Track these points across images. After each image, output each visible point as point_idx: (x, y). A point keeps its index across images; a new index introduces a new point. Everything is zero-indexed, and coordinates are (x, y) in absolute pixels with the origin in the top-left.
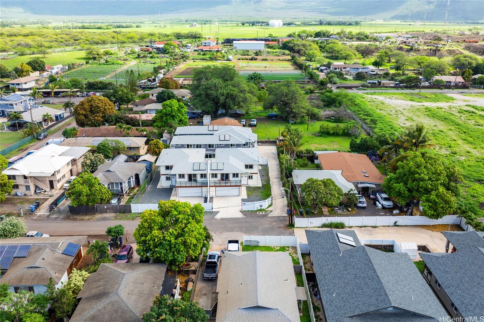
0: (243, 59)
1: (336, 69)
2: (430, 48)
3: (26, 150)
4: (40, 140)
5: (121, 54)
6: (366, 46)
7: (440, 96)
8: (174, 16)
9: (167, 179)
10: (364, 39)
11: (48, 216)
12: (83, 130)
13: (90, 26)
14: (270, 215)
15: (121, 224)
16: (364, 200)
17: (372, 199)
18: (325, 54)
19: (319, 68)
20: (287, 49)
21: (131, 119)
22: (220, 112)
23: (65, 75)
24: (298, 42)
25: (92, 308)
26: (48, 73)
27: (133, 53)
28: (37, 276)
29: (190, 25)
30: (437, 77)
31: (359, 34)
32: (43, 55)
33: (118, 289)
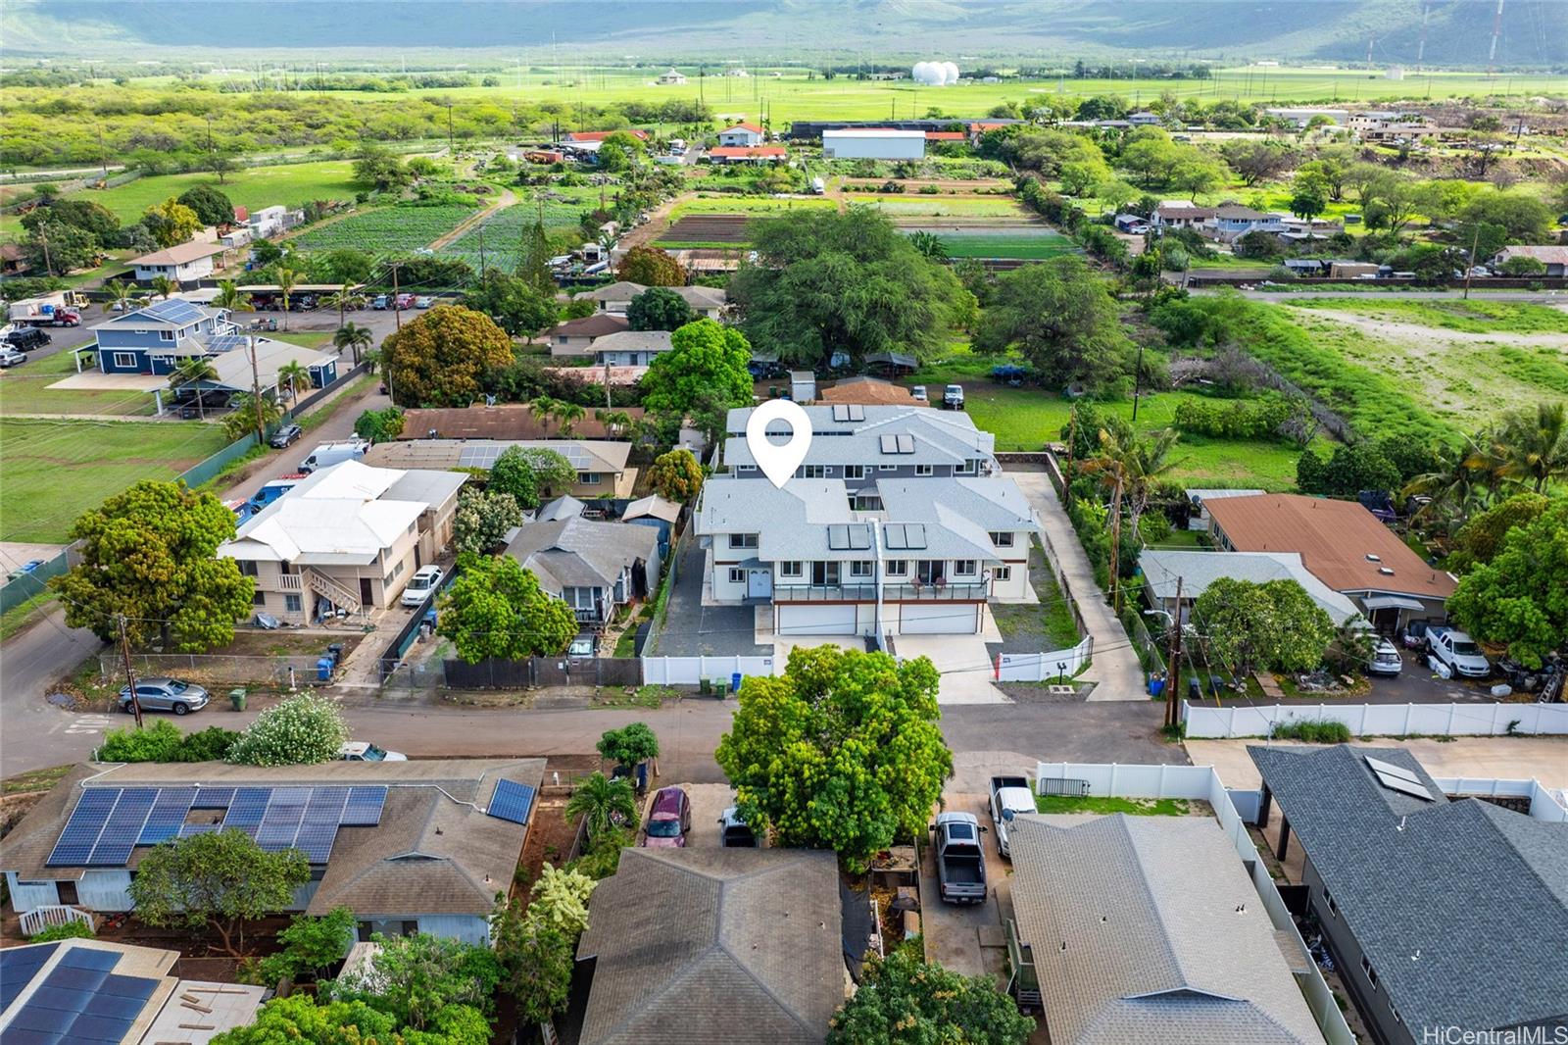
0: (857, 190)
1: (1170, 221)
2: (1463, 153)
3: (243, 480)
4: (279, 447)
5: (465, 171)
6: (1257, 148)
7: (1535, 311)
8: (598, 49)
9: (734, 578)
10: (1240, 125)
11: (379, 694)
12: (419, 417)
13: (338, 80)
14: (1093, 697)
15: (643, 722)
16: (1389, 648)
17: (1413, 648)
18: (1124, 174)
19: (1114, 218)
20: (998, 158)
21: (569, 383)
22: (835, 362)
23: (299, 238)
24: (1033, 135)
25: (647, 993)
26: (244, 231)
27: (503, 167)
28: (431, 888)
29: (657, 79)
30: (1516, 251)
31: (1219, 108)
32: (216, 176)
33: (717, 930)
